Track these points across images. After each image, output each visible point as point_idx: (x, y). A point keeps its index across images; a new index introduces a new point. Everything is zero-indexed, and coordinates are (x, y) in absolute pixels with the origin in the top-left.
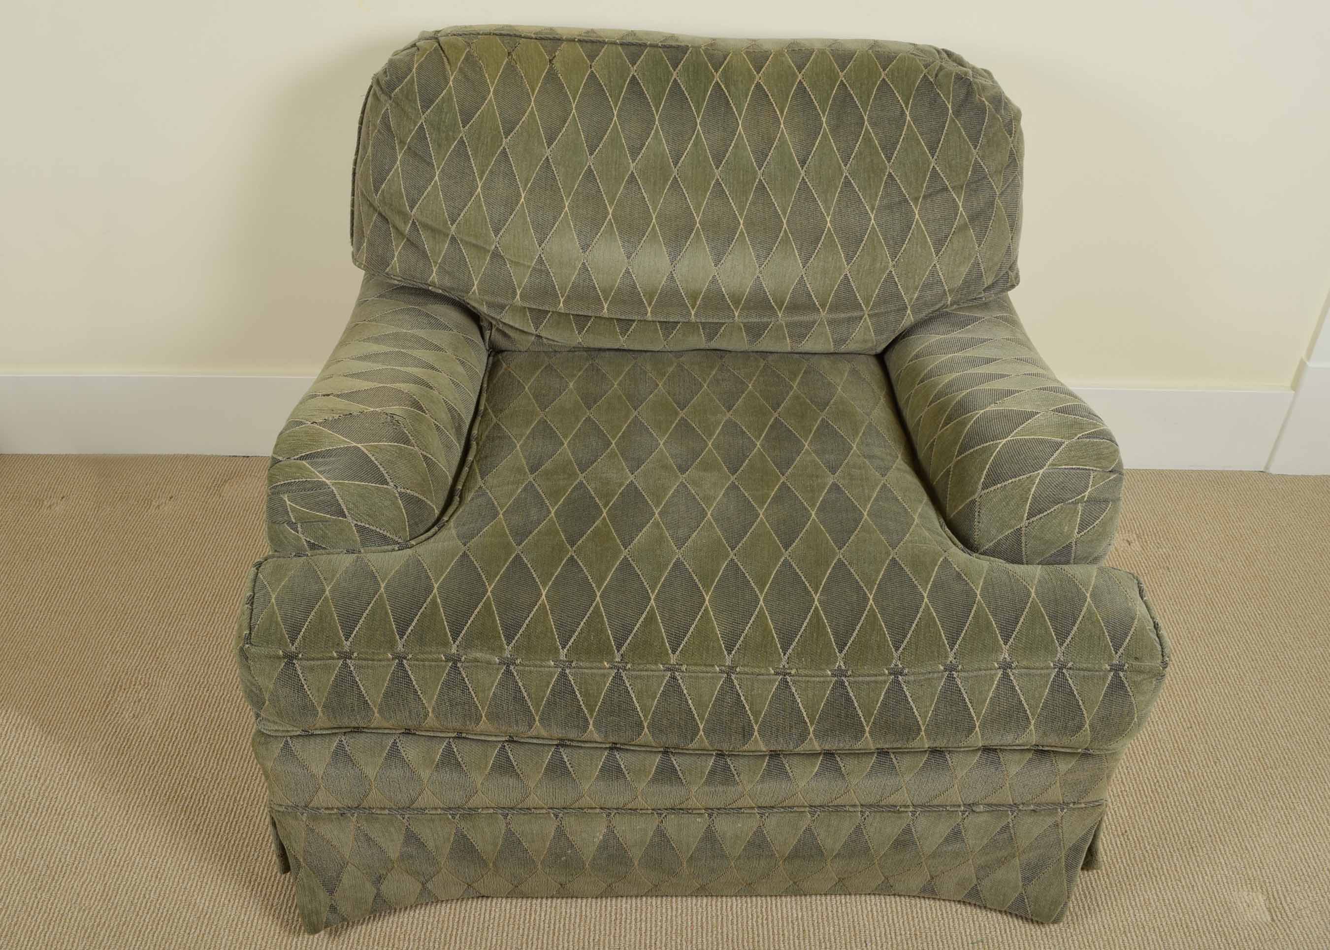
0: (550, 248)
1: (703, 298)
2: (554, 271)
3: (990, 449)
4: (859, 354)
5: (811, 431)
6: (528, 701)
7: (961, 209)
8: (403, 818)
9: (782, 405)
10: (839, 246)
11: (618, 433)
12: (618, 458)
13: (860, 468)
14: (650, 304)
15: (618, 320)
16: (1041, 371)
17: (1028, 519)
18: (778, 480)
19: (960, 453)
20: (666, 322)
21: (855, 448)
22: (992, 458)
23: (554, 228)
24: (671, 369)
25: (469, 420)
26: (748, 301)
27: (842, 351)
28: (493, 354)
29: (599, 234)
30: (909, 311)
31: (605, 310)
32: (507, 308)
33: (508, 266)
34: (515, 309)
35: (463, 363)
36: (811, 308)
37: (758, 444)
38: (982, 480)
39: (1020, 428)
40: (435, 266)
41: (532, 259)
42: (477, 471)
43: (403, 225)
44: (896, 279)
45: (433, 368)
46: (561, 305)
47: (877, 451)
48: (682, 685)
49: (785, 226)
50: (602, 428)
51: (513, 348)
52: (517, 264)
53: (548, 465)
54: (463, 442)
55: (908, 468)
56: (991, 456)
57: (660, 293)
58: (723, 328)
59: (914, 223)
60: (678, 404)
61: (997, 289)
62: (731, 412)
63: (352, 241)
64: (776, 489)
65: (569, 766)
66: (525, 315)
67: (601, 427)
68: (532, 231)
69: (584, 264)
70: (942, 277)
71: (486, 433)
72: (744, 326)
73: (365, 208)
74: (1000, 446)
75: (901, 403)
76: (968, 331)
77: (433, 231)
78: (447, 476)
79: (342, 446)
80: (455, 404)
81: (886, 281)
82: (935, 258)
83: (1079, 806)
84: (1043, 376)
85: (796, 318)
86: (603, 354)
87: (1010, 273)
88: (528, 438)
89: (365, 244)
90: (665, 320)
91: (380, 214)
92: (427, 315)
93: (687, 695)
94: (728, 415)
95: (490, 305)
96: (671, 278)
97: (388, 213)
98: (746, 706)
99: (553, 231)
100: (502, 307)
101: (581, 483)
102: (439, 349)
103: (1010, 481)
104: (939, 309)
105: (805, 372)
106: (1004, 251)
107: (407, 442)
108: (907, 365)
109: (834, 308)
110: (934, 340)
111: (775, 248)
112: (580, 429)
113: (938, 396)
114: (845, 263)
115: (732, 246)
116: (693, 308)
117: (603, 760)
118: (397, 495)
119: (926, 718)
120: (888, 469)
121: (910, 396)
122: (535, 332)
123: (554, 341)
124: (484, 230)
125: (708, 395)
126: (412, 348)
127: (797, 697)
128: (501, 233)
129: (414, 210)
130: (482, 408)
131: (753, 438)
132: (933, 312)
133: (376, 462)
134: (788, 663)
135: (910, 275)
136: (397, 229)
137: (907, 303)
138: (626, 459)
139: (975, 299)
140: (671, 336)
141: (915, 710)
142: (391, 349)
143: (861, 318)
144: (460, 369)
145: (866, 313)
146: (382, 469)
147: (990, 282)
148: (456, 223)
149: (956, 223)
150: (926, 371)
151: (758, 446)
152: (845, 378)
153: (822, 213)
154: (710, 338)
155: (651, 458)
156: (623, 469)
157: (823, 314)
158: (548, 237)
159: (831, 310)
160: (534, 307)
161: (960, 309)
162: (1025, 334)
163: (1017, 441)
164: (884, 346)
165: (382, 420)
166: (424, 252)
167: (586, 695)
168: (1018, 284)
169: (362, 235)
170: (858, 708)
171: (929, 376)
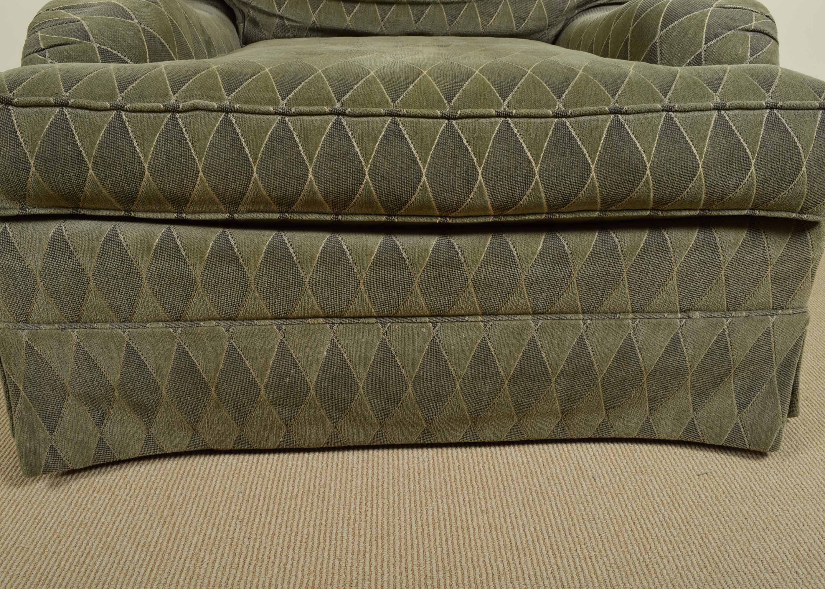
6: (246, 148)
8: (124, 332)
15: (344, 3)
17: (706, 44)
19: (635, 21)
20: (382, 3)
38: (660, 25)
48: (403, 129)
58: (428, 10)
65: (290, 248)
72: (444, 7)
74: (671, 1)
83: (787, 312)
93: (408, 139)
98: (469, 148)
103: (686, 17)
119: (650, 155)
122: (277, 13)
127: (520, 137)
133: (124, 7)
134: (508, 107)
140: (387, 17)
141: (638, 145)
146: (129, 11)
154: (418, 17)
167: (305, 140)
170: (581, 146)
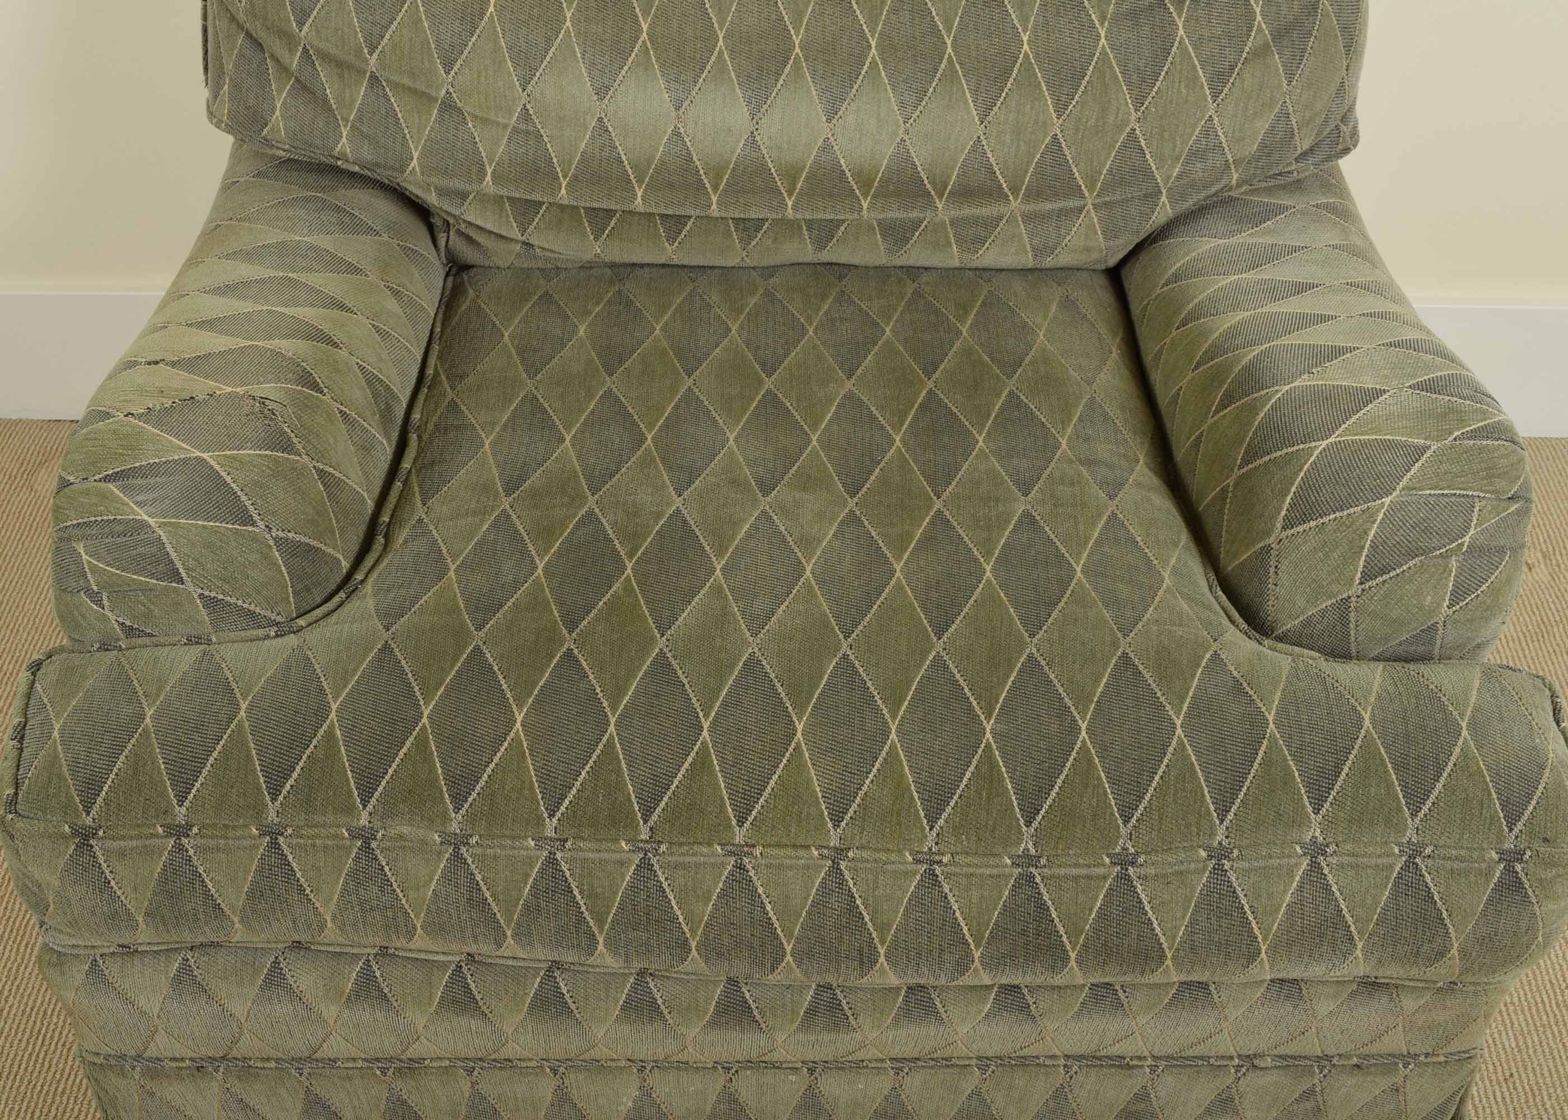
0: (542, 93)
1: (807, 178)
2: (549, 133)
3: (1299, 458)
4: (1078, 269)
5: (989, 416)
6: (493, 904)
7: (1259, 18)
8: (301, 1075)
9: (942, 367)
10: (1043, 84)
11: (657, 420)
12: (656, 467)
13: (1072, 484)
14: (715, 189)
15: (663, 216)
16: (1392, 308)
17: (1361, 583)
18: (930, 508)
19: (1246, 462)
20: (745, 219)
21: (1064, 446)
22: (1302, 474)
23: (548, 58)
24: (753, 301)
25: (408, 393)
26: (885, 181)
27: (1048, 266)
28: (454, 271)
29: (626, 68)
30: (1164, 198)
31: (639, 199)
32: (471, 197)
33: (470, 125)
34: (483, 198)
35: (396, 294)
36: (994, 193)
37: (898, 439)
38: (1283, 513)
39: (1352, 420)
40: (346, 126)
41: (511, 114)
42: (416, 489)
43: (287, 55)
44: (1143, 143)
45: (342, 307)
46: (563, 191)
47: (1103, 450)
48: (755, 879)
49: (949, 50)
50: (631, 411)
51: (487, 263)
52: (485, 121)
53: (535, 479)
54: (395, 435)
55: (1156, 481)
56: (1300, 470)
57: (734, 170)
58: (842, 228)
59: (1176, 44)
60: (763, 365)
61: (1319, 157)
62: (853, 380)
63: (207, 79)
64: (925, 524)
65: (570, 1001)
66: (502, 209)
67: (629, 408)
68: (510, 64)
69: (600, 120)
70: (1223, 139)
71: (435, 419)
72: (879, 224)
73: (222, 24)
74: (1317, 452)
75: (1148, 359)
76: (1268, 232)
77: (339, 64)
78: (364, 501)
79: (177, 458)
80: (380, 371)
81: (1124, 146)
82: (1212, 106)
83: (1435, 1059)
84: (1394, 317)
85: (967, 211)
86: (639, 272)
87: (1343, 128)
88: (504, 428)
89: (226, 87)
90: (742, 216)
91: (249, 35)
92: (338, 209)
93: (764, 896)
94: (849, 385)
95: (442, 192)
96: (752, 142)
97: (261, 34)
98: (865, 914)
99: (545, 63)
100: (463, 196)
101: (591, 513)
102: (356, 270)
103: (1332, 516)
104: (1217, 193)
105: (984, 304)
106: (1333, 89)
107: (288, 447)
108: (1158, 292)
109: (1034, 194)
110: (1208, 247)
111: (931, 90)
112: (593, 412)
113: (1211, 354)
114: (1054, 116)
115: (856, 87)
116: (790, 195)
117: (626, 991)
118: (271, 543)
119: (1174, 937)
120: (1120, 485)
121: (1162, 347)
122: (520, 238)
123: (552, 251)
124: (426, 62)
125: (815, 347)
126: (310, 270)
127: (952, 900)
128: (455, 68)
129: (305, 29)
130: (430, 371)
131: (889, 428)
132: (1207, 198)
133: (233, 485)
134: (937, 844)
135: (1166, 135)
136: (278, 61)
137: (1161, 184)
138: (669, 469)
139: (1280, 174)
140: (754, 243)
141: (1155, 925)
142: (273, 273)
143: (1080, 210)
144: (392, 305)
145: (1090, 201)
146: (244, 498)
147: (1306, 146)
148: (377, 51)
149: (1249, 44)
150: (1191, 305)
151: (898, 443)
152: (1051, 315)
153: (1014, 27)
154: (821, 244)
155: (712, 465)
156: (663, 487)
157: (1015, 204)
158: (538, 74)
159: (1028, 197)
160: (518, 196)
161: (1252, 192)
162: (1365, 236)
163: (1347, 444)
164: (1120, 255)
165: (246, 410)
166: (325, 101)
167: (591, 895)
168: (1355, 146)
169: (221, 72)
170: (1057, 920)
171: (1196, 314)
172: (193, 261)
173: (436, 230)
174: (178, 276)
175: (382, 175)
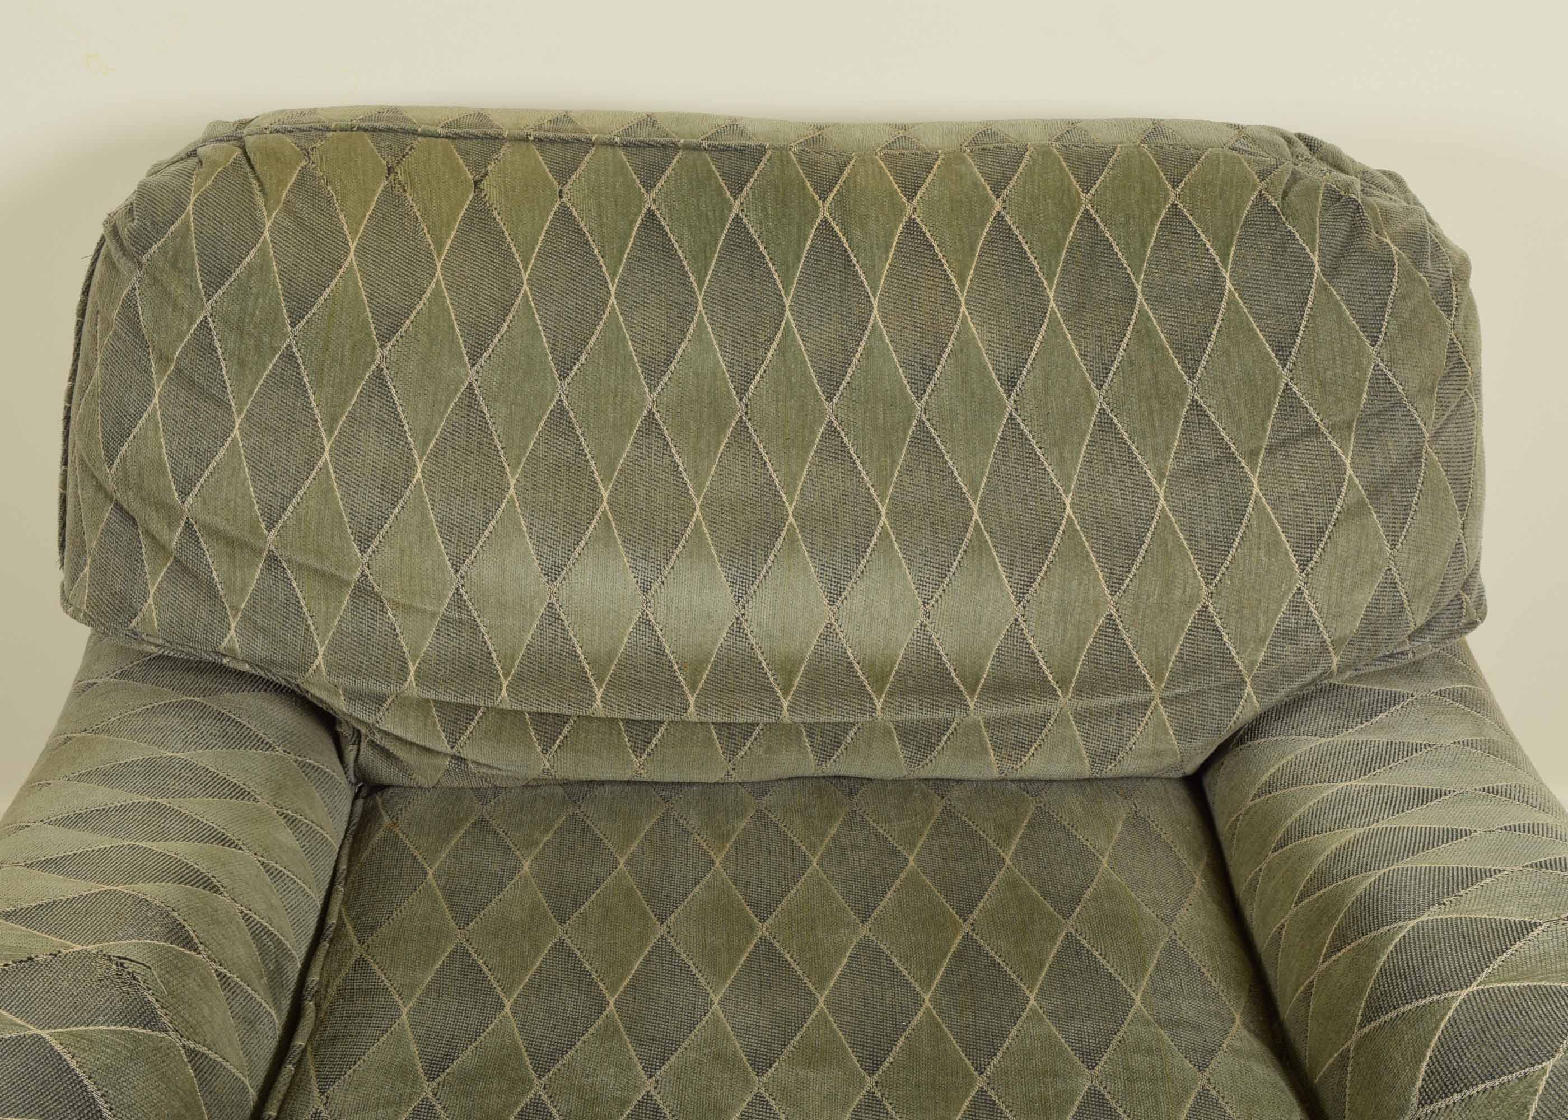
0: (479, 575)
1: (806, 673)
2: (487, 622)
3: (1433, 1012)
4: (1148, 778)
5: (1042, 966)
7: (1350, 471)
9: (981, 904)
10: (1091, 554)
11: (622, 979)
12: (621, 1039)
13: (1149, 1051)
14: (693, 688)
15: (627, 722)
16: (1541, 818)
18: (971, 1086)
19: (1367, 1019)
20: (730, 724)
21: (1138, 1003)
22: (1439, 1033)
23: (487, 533)
24: (742, 825)
25: (304, 948)
26: (903, 675)
27: (1110, 775)
28: (364, 793)
29: (582, 544)
30: (1248, 689)
31: (598, 702)
32: (389, 701)
33: (390, 614)
34: (404, 703)
35: (292, 822)
36: (1039, 687)
37: (927, 998)
38: (1419, 1083)
39: (1497, 963)
40: (235, 616)
41: (440, 599)
42: (313, 1073)
43: (165, 531)
44: (1218, 623)
45: (223, 840)
46: (504, 693)
47: (1188, 1008)
49: (976, 516)
50: (589, 968)
51: (406, 782)
52: (408, 609)
53: (466, 1058)
54: (286, 1003)
55: (1256, 1046)
56: (1436, 1028)
57: (715, 664)
58: (852, 733)
59: (1251, 504)
60: (755, 906)
61: (1438, 633)
62: (869, 924)
63: (62, 559)
64: (964, 1108)
66: (427, 714)
67: (586, 965)
68: (440, 540)
69: (550, 606)
70: (1316, 615)
71: (338, 981)
72: (897, 727)
73: (87, 493)
74: (1455, 1005)
75: (1241, 889)
76: (1381, 727)
77: (230, 542)
78: (244, 1089)
79: (7, 1037)
80: (270, 921)
81: (1195, 626)
82: (1299, 578)
84: (1545, 830)
85: (1005, 710)
86: (598, 791)
87: (1465, 597)
88: (427, 993)
89: (87, 569)
90: (726, 720)
91: (118, 507)
92: (220, 717)
94: (863, 931)
95: (353, 696)
96: (738, 630)
97: (134, 506)
99: (483, 538)
100: (379, 700)
101: (537, 1101)
102: (242, 794)
103: (1481, 1087)
104: (1313, 682)
105: (1031, 825)
106: (1447, 552)
107: (151, 1021)
108: (1249, 804)
109: (1088, 687)
110: (1307, 748)
111: (955, 564)
112: (539, 971)
113: (1317, 882)
114: (1107, 592)
115: (863, 562)
116: (786, 694)
120: (1212, 1052)
121: (1257, 874)
122: (449, 750)
123: (489, 766)
124: (337, 538)
125: (820, 882)
126: (184, 794)
128: (373, 546)
129: (190, 499)
130: (332, 920)
131: (915, 984)
132: (1301, 688)
133: (78, 1071)
135: (1246, 612)
136: (153, 538)
137: (1244, 672)
138: (637, 1042)
139: (1391, 656)
140: (741, 753)
142: (137, 798)
143: (1146, 705)
144: (286, 837)
145: (1157, 696)
146: (91, 1088)
147: (1421, 620)
148: (278, 526)
149: (1340, 502)
150: (1289, 822)
151: (927, 1003)
152: (1116, 836)
153: (1053, 487)
154: (825, 753)
155: (692, 1036)
156: (630, 1066)
157: (1065, 701)
158: (474, 552)
159: (1079, 692)
160: (447, 698)
161: (1359, 678)
162: (1502, 727)
163: (1493, 994)
164: (1200, 760)
165: (99, 973)
166: (211, 585)
168: (1482, 619)
169: (81, 551)
171: (1297, 832)
172: (34, 784)
173: (343, 740)
174: (14, 803)
175: (278, 676)
